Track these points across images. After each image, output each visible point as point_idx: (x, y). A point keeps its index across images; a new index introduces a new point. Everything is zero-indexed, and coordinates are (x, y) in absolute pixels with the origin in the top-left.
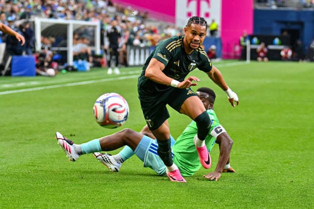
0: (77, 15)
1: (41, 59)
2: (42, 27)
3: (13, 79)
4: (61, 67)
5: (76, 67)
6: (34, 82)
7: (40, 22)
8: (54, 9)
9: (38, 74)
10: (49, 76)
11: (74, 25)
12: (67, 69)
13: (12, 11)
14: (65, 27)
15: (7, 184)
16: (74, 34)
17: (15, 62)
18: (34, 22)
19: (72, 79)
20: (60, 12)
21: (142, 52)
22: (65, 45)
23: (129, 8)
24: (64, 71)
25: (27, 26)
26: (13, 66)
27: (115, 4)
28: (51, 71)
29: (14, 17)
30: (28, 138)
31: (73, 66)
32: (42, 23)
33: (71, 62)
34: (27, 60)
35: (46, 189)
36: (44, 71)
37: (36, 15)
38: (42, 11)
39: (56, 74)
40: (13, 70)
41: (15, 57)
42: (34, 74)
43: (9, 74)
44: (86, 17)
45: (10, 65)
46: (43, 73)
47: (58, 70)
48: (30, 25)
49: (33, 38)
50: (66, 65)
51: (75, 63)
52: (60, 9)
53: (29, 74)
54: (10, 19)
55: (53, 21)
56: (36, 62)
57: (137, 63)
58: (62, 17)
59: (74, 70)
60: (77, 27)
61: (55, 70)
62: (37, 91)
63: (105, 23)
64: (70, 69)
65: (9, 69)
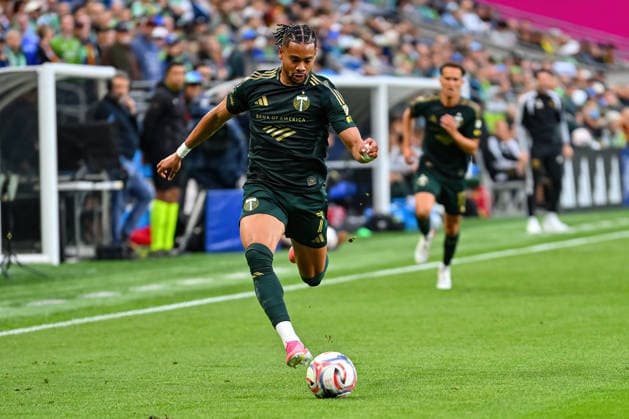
0: (399, 58)
3: (208, 261)
4: (353, 220)
5: (399, 217)
8: (329, 43)
11: (391, 89)
12: (372, 225)
14: (363, 98)
17: (214, 209)
19: (390, 256)
20: (347, 51)
21: (600, 165)
23: (556, 32)
24: (364, 233)
26: (211, 222)
27: (513, 23)
31: (392, 214)
33: (384, 204)
39: (340, 242)
40: (210, 234)
41: (216, 194)
43: (197, 246)
44: (425, 63)
47: (346, 231)
50: (369, 213)
51: (394, 207)
57: (585, 199)
58: (353, 67)
59: (394, 227)
60: (399, 97)
61: (337, 229)
63: (483, 81)
64: (382, 224)
65: (198, 231)
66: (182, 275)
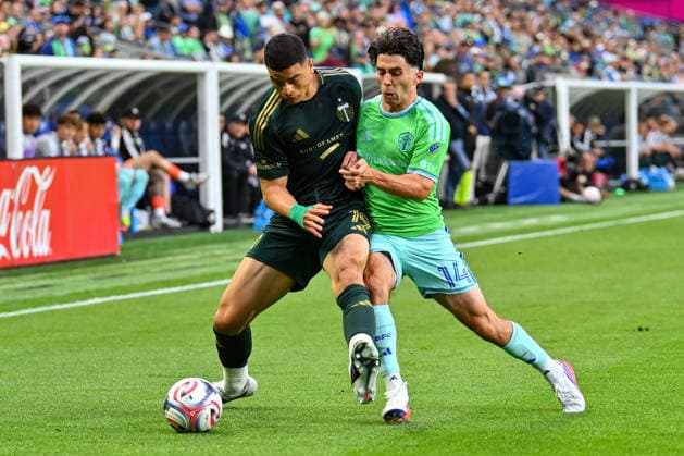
1: (571, 166)
2: (571, 98)
3: (510, 211)
4: (613, 183)
5: (645, 181)
6: (556, 216)
7: (567, 87)
8: (596, 58)
9: (564, 200)
10: (590, 203)
11: (640, 91)
12: (626, 186)
13: (507, 67)
14: (620, 97)
15: (507, 436)
16: (640, 110)
17: (514, 174)
18: (553, 88)
19: (638, 208)
20: (609, 64)
22: (622, 136)
24: (620, 192)
25: (540, 97)
26: (512, 183)
28: (592, 193)
29: (511, 77)
30: (548, 337)
31: (640, 179)
32: (571, 90)
33: (634, 172)
34: (542, 168)
35: (590, 445)
36: (578, 192)
37: (558, 72)
38: (571, 62)
39: (603, 197)
40: (511, 192)
41: (515, 164)
42: (557, 198)
43: (502, 200)
45: (506, 182)
46: (574, 196)
47: (607, 190)
48: (546, 95)
49: (552, 122)
50: (623, 178)
51: (642, 172)
52: (609, 58)
53: (546, 199)
54: (502, 82)
55: (593, 84)
56: (560, 174)
59: (641, 188)
61: (600, 189)
62: (564, 235)
64: (633, 186)
65: (503, 190)
66: (492, 221)
